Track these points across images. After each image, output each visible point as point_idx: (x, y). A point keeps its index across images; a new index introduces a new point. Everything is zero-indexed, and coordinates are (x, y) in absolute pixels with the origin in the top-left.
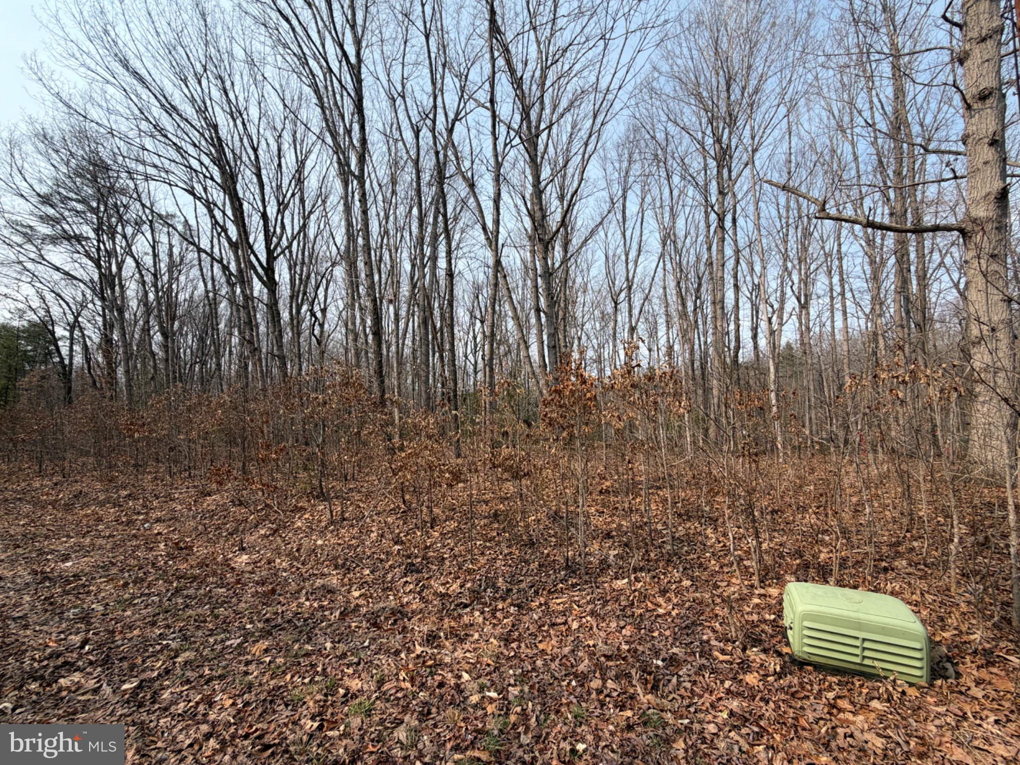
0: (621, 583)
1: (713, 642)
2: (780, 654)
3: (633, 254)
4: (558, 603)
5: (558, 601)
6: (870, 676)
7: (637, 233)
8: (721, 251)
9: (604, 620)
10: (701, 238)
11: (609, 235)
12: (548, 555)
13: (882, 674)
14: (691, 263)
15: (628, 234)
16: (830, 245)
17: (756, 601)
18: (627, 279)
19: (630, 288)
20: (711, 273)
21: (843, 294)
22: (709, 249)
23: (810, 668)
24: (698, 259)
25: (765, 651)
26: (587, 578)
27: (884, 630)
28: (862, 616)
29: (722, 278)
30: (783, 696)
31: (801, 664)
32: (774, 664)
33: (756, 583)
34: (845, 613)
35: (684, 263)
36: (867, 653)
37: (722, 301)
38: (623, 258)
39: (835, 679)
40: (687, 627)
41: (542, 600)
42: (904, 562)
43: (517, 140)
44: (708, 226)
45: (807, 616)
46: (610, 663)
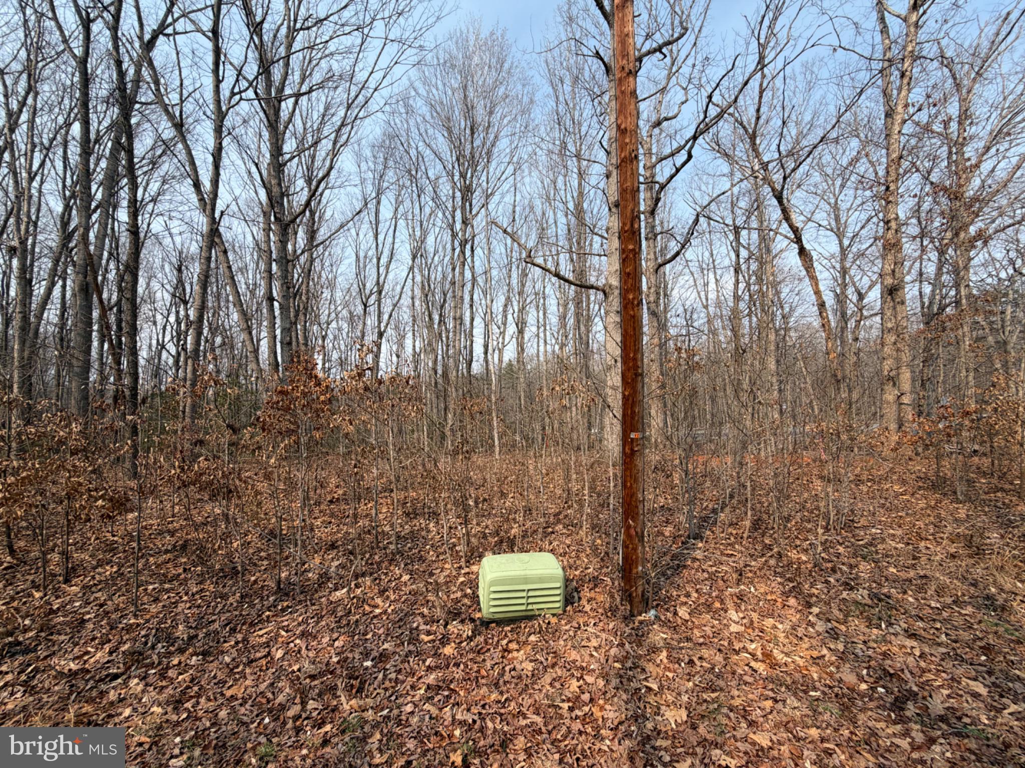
0: (340, 593)
1: (422, 627)
2: (472, 620)
3: (384, 260)
4: (260, 635)
5: (261, 633)
6: (530, 618)
7: (389, 239)
8: (462, 273)
9: (315, 637)
10: (447, 259)
11: (361, 236)
12: (255, 582)
13: (537, 613)
14: (439, 279)
15: (381, 238)
16: (539, 285)
17: (462, 579)
18: (378, 283)
19: (380, 292)
20: (454, 292)
21: (545, 325)
22: (454, 269)
23: (493, 625)
24: (444, 277)
25: (462, 621)
26: (302, 597)
27: (541, 580)
28: (528, 572)
29: (462, 297)
30: (471, 656)
31: (486, 623)
32: (467, 630)
33: (463, 564)
34: (518, 573)
35: (433, 277)
36: (531, 600)
37: (461, 318)
38: (375, 260)
39: (509, 628)
40: (401, 620)
41: (240, 637)
42: (561, 526)
43: (250, 94)
44: (454, 250)
45: (493, 583)
46: (316, 682)
